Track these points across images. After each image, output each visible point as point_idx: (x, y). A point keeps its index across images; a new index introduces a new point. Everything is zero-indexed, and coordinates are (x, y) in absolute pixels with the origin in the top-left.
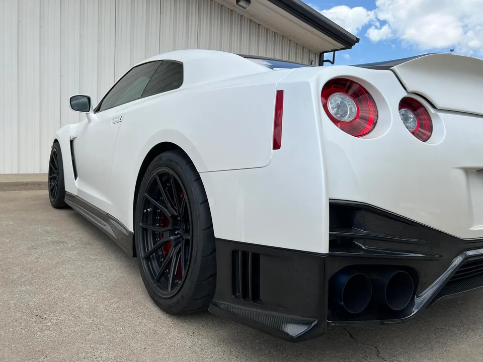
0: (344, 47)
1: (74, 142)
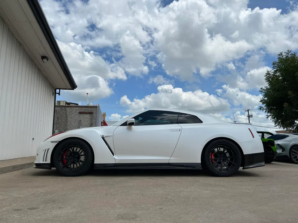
0: (71, 88)
1: (105, 138)
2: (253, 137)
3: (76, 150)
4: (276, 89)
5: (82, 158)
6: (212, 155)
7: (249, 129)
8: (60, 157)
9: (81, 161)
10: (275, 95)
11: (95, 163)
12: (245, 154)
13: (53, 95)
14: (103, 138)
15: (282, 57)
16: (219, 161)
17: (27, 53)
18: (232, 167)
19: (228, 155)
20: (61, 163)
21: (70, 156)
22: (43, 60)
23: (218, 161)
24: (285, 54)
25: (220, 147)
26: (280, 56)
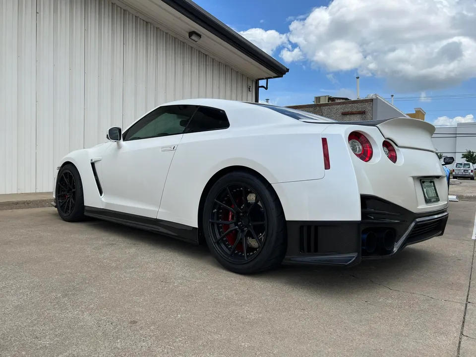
0: (275, 75)
2: (327, 166)
13: (250, 91)
14: (93, 164)
22: (191, 38)
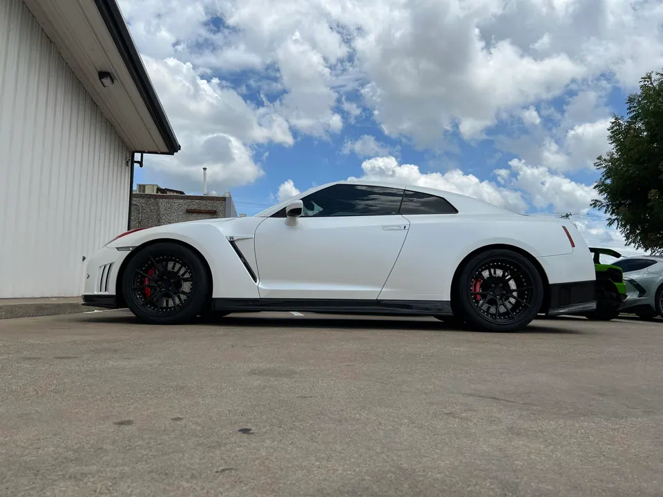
0: (167, 151)
1: (236, 243)
2: (573, 245)
3: (174, 267)
4: (631, 157)
5: (186, 287)
6: (476, 284)
7: (564, 227)
8: (138, 282)
9: (184, 293)
10: (631, 172)
11: (215, 296)
12: (551, 282)
13: (127, 165)
14: (232, 243)
15: (651, 84)
16: (492, 296)
17: (67, 63)
18: (520, 311)
19: (513, 285)
20: (139, 295)
21: (159, 281)
22: (102, 80)
23: (489, 297)
24: (659, 76)
25: (495, 267)
26: (646, 83)
